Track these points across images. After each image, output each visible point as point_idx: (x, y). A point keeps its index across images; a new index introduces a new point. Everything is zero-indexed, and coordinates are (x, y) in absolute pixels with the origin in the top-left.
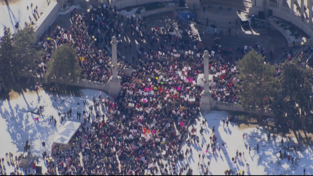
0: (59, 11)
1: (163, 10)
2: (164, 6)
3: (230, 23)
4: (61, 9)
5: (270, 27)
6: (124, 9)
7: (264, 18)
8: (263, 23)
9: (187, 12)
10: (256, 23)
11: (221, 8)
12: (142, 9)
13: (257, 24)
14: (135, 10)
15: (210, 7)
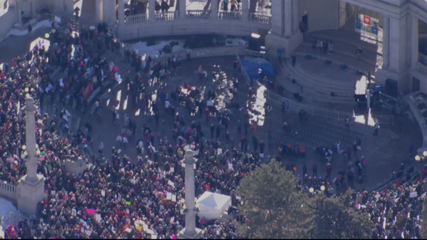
0: (14, 27)
1: (220, 51)
2: (223, 45)
3: (333, 94)
4: (17, 25)
5: (408, 112)
6: (143, 39)
7: (396, 94)
8: (393, 102)
9: (261, 61)
10: (381, 101)
11: (328, 63)
12: (177, 44)
13: (382, 104)
14: (163, 44)
15: (309, 58)
